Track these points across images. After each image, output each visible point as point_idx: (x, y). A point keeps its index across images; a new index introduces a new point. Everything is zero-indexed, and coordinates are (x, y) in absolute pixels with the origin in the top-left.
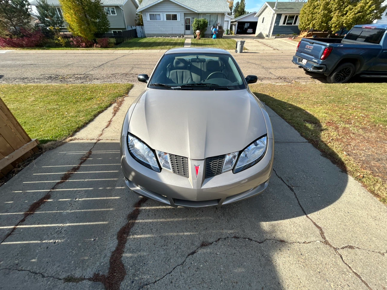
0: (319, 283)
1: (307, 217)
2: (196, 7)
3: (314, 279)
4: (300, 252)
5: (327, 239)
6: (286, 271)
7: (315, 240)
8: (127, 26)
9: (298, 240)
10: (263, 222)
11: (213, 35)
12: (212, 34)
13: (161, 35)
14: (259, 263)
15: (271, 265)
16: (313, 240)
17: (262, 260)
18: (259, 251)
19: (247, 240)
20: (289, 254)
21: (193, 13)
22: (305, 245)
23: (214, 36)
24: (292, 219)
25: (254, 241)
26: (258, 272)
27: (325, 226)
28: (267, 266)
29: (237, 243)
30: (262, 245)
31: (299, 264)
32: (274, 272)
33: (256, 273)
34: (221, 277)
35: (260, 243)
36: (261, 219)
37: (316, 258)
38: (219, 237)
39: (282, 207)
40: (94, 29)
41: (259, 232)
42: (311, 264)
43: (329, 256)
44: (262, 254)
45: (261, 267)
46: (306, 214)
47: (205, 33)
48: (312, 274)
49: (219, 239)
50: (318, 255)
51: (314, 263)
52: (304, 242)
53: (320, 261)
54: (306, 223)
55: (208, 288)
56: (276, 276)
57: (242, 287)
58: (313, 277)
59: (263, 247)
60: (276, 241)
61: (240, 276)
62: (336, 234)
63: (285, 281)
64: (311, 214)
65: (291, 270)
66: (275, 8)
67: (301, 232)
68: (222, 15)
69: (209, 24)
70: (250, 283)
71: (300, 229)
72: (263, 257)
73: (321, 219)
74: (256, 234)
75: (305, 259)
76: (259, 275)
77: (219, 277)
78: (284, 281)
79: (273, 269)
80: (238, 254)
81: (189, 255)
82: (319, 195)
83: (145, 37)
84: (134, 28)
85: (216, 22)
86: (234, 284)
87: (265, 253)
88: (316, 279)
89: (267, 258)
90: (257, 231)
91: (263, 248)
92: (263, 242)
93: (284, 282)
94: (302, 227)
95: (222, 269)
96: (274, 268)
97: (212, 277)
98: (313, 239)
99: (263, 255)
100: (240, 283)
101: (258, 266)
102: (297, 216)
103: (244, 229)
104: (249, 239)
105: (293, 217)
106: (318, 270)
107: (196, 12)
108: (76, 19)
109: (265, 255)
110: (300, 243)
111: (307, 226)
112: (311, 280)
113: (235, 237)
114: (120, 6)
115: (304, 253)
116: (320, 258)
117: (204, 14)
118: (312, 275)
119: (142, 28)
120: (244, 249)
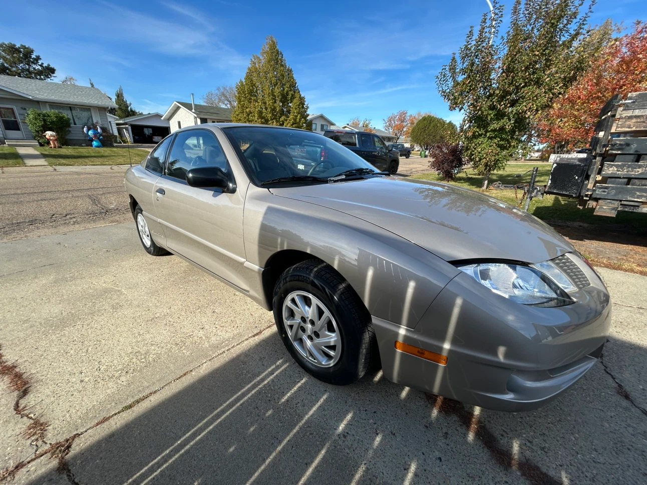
2: (27, 90)
11: (92, 140)
12: (89, 140)
21: (20, 98)
23: (95, 143)
47: (68, 137)
66: (193, 111)
68: (99, 110)
69: (72, 121)
85: (90, 120)
107: (31, 98)
117: (53, 105)
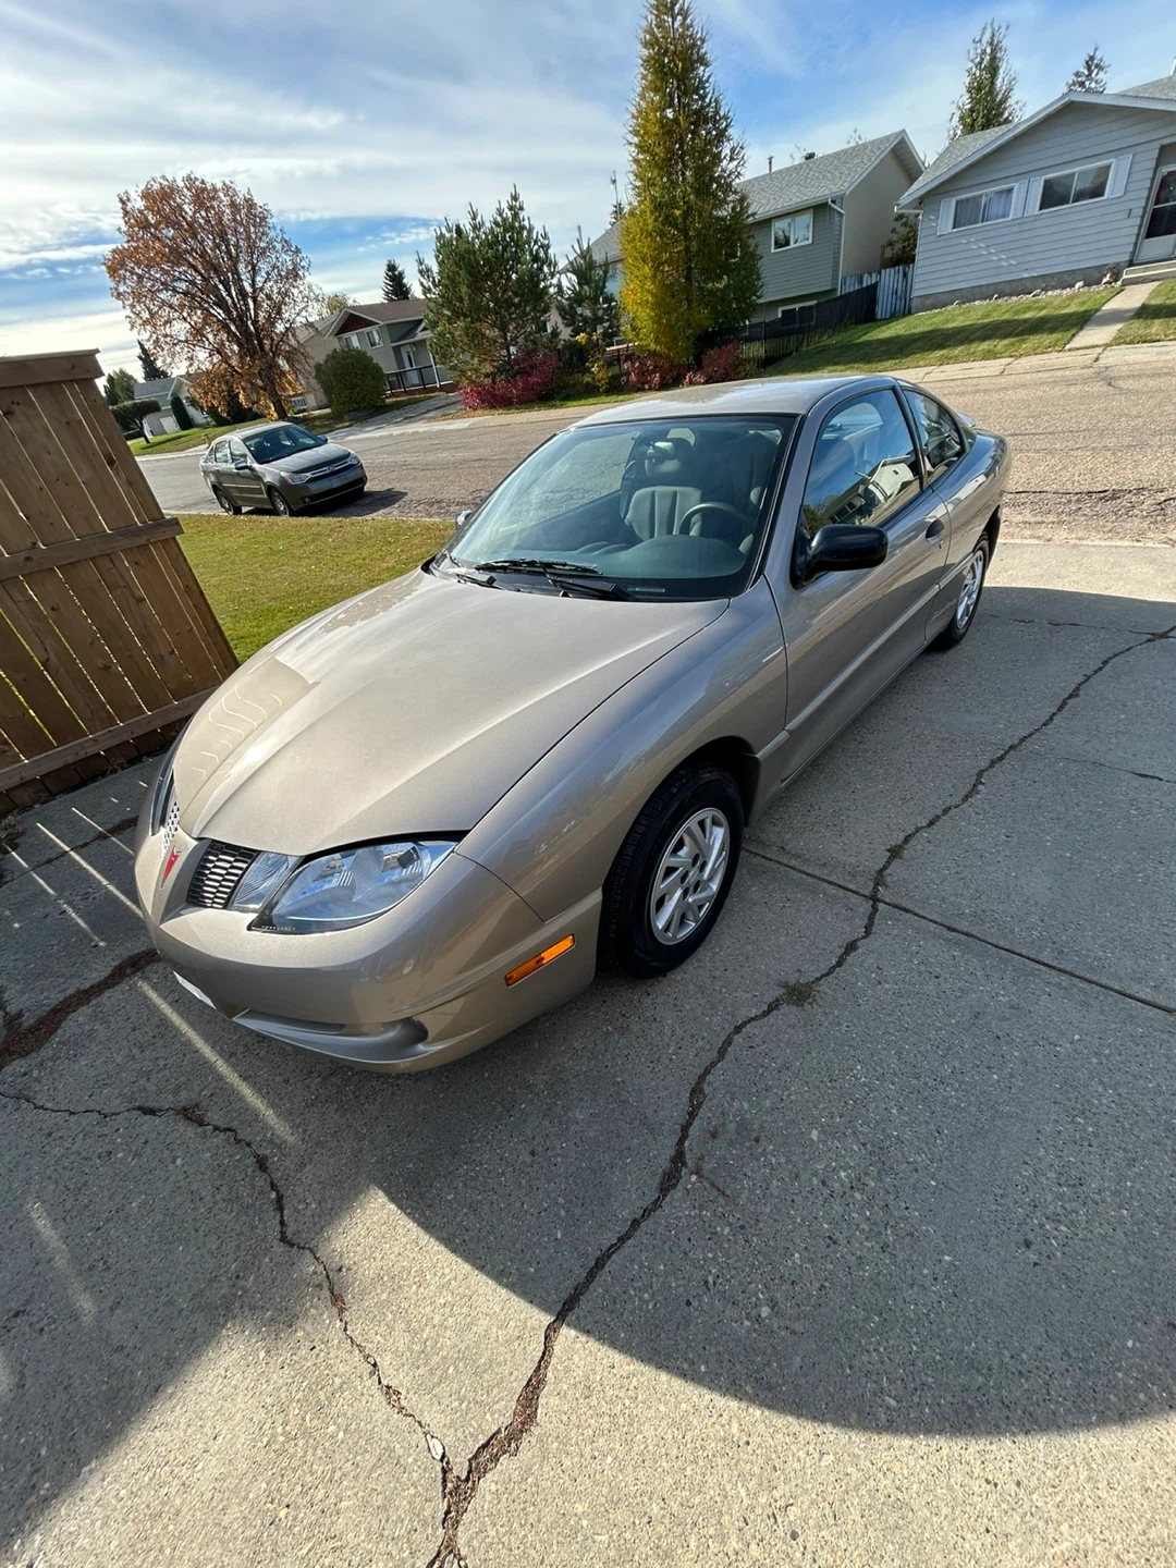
0: (222, 1542)
1: (551, 1331)
3: (234, 1512)
4: (329, 1395)
5: (487, 1484)
6: (216, 1389)
7: (433, 1429)
8: (844, 279)
9: (385, 1363)
10: (381, 1193)
13: (984, 293)
14: (203, 1286)
15: (213, 1326)
16: (426, 1420)
17: (220, 1285)
18: (249, 1258)
19: (269, 1198)
20: (294, 1357)
22: (380, 1398)
24: (483, 1278)
25: (282, 1216)
26: (170, 1303)
27: (564, 1441)
28: (203, 1314)
29: (243, 1180)
30: (279, 1248)
31: (270, 1421)
32: (192, 1349)
33: (163, 1299)
34: (108, 1221)
35: (283, 1238)
36: (392, 1178)
37: (337, 1475)
38: (234, 1125)
39: (518, 1204)
40: (703, 316)
41: (332, 1209)
42: (295, 1470)
43: (386, 1533)
44: (242, 1275)
45: (192, 1299)
46: (561, 1317)
48: (251, 1496)
49: (230, 1129)
50: (356, 1478)
51: (308, 1478)
52: (388, 1387)
53: (332, 1500)
54: (508, 1342)
55: (64, 1215)
56: (179, 1366)
57: (101, 1291)
58: (240, 1505)
59: (271, 1259)
60: (326, 1285)
61: (132, 1262)
62: (549, 1520)
63: (175, 1407)
64: (583, 1338)
65: (226, 1405)
67: (441, 1349)
70: (123, 1302)
71: (448, 1339)
72: (230, 1283)
73: (594, 1402)
74: (314, 1206)
75: (307, 1434)
76: (159, 1311)
77: (107, 1214)
78: (174, 1402)
79: (201, 1340)
80: (203, 1210)
81: (139, 1108)
82: (765, 1311)
83: (908, 312)
84: (867, 281)
86: (101, 1264)
87: (252, 1278)
88: (237, 1518)
89: (235, 1295)
90: (329, 1201)
91: (267, 1260)
92: (292, 1245)
93: (168, 1405)
94: (470, 1337)
95: (134, 1205)
96: (207, 1342)
97: (98, 1200)
98: (434, 1418)
99: (238, 1277)
100: (109, 1276)
101: (190, 1287)
102: (511, 1287)
103: (311, 1160)
104: (280, 1199)
105: (499, 1276)
106: (282, 1514)
108: (652, 294)
109: (242, 1283)
110: (372, 1374)
111: (487, 1354)
112: (221, 1500)
113: (262, 1164)
114: (833, 202)
115: (334, 1411)
116: (349, 1493)
118: (246, 1498)
119: (905, 275)
120: (231, 1211)
